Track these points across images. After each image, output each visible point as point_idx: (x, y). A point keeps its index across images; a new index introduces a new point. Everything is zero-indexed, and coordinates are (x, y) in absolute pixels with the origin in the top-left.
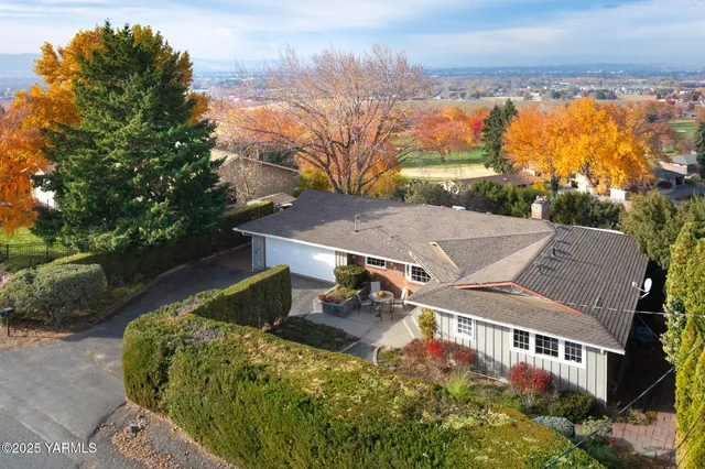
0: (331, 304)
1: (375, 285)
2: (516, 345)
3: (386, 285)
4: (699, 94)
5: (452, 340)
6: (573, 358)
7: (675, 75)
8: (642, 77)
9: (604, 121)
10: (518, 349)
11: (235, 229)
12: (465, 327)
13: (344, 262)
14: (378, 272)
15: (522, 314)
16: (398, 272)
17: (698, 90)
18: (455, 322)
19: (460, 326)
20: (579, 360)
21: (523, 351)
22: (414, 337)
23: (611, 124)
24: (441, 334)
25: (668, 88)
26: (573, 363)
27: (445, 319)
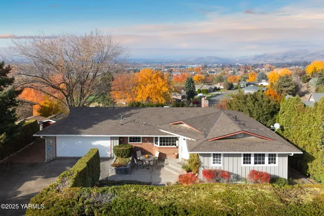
0: (121, 167)
1: (139, 153)
2: (244, 163)
3: (144, 152)
4: (172, 70)
5: (210, 169)
6: (272, 162)
7: (161, 63)
8: (149, 64)
9: (156, 78)
10: (246, 165)
11: (34, 135)
12: (217, 160)
13: (117, 143)
14: (137, 146)
15: (249, 146)
16: (150, 143)
17: (171, 69)
18: (211, 158)
19: (214, 160)
20: (275, 163)
21: (248, 165)
22: (178, 174)
23: (159, 79)
24: (203, 167)
25: (160, 68)
26: (272, 165)
27: (206, 158)
